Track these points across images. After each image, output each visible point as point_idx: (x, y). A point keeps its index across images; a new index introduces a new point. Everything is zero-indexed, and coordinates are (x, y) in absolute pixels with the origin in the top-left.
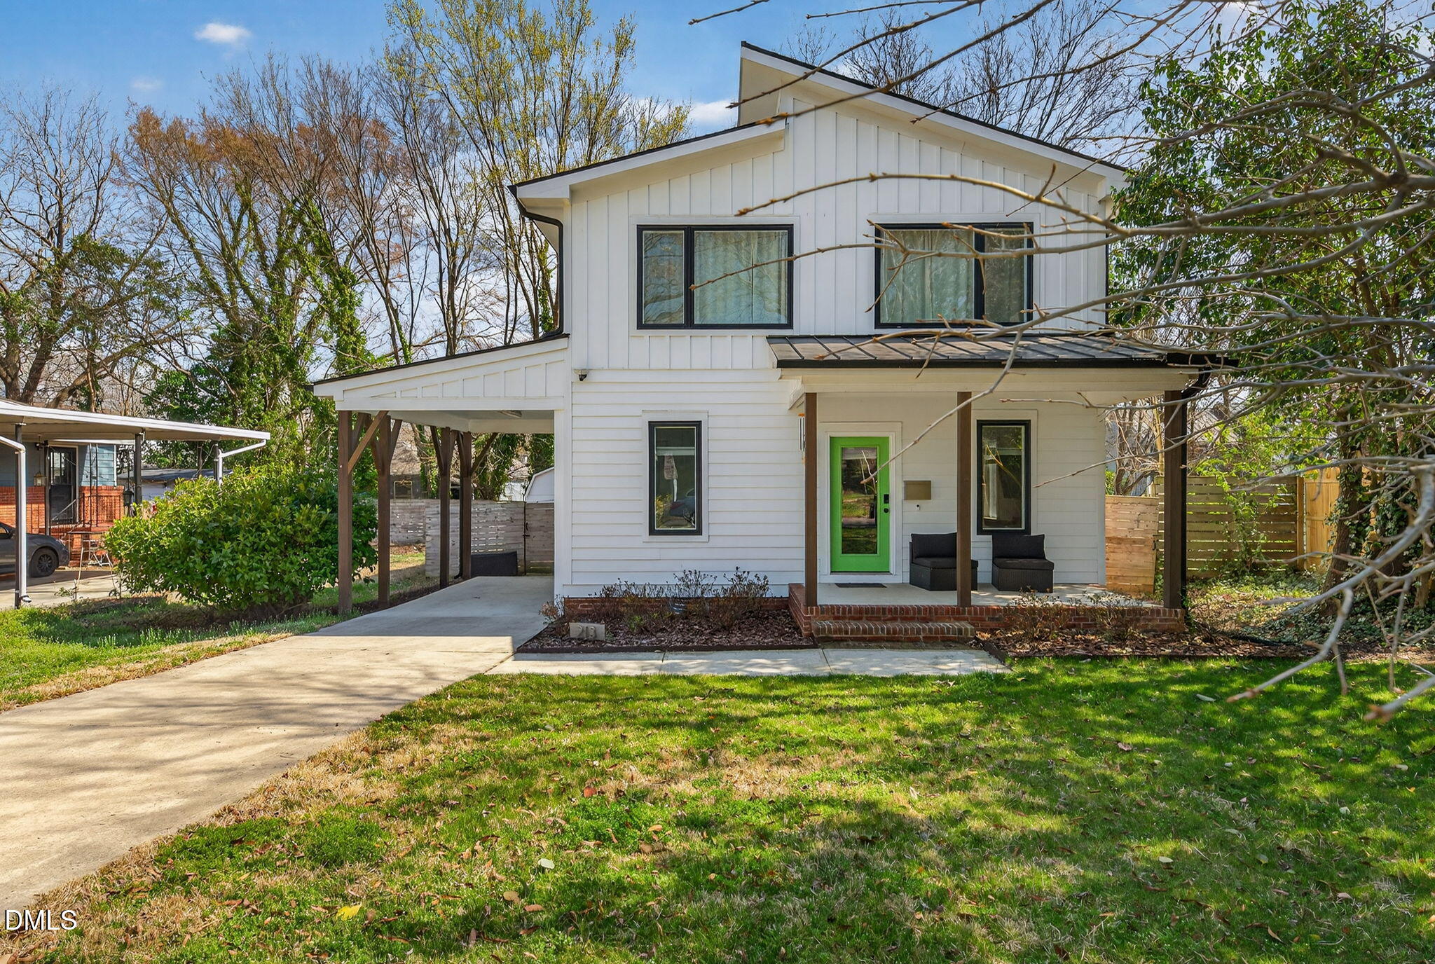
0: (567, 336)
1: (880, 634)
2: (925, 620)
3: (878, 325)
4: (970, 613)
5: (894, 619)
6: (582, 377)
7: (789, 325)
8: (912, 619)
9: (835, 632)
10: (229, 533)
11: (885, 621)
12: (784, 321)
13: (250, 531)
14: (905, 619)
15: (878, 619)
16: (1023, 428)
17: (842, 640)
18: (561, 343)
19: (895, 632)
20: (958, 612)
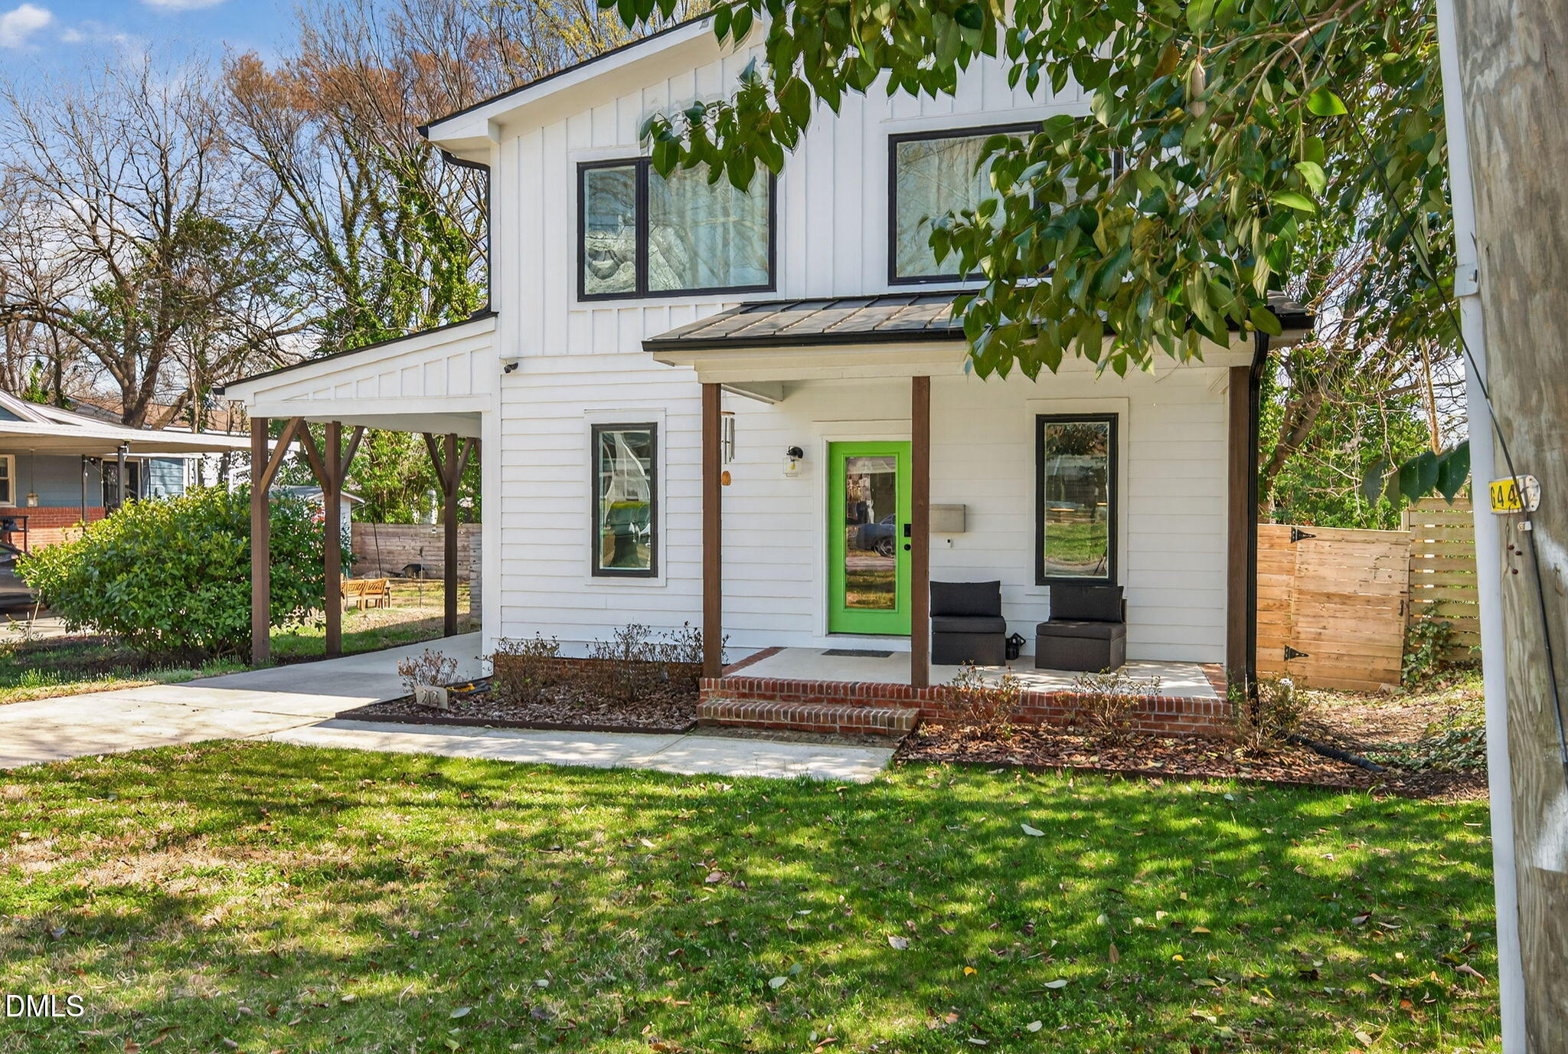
0: (496, 314)
1: (783, 720)
2: (861, 704)
3: (893, 279)
4: (923, 697)
5: (818, 700)
6: (511, 368)
7: (771, 287)
8: (842, 701)
9: (723, 714)
10: (128, 564)
11: (806, 702)
12: (761, 279)
13: (148, 562)
14: (834, 701)
15: (796, 699)
16: (1108, 425)
17: (732, 725)
18: (488, 324)
19: (802, 718)
20: (907, 696)
